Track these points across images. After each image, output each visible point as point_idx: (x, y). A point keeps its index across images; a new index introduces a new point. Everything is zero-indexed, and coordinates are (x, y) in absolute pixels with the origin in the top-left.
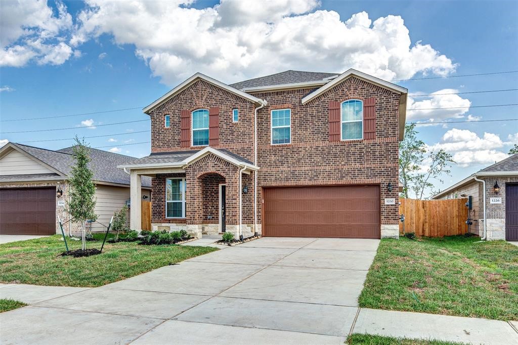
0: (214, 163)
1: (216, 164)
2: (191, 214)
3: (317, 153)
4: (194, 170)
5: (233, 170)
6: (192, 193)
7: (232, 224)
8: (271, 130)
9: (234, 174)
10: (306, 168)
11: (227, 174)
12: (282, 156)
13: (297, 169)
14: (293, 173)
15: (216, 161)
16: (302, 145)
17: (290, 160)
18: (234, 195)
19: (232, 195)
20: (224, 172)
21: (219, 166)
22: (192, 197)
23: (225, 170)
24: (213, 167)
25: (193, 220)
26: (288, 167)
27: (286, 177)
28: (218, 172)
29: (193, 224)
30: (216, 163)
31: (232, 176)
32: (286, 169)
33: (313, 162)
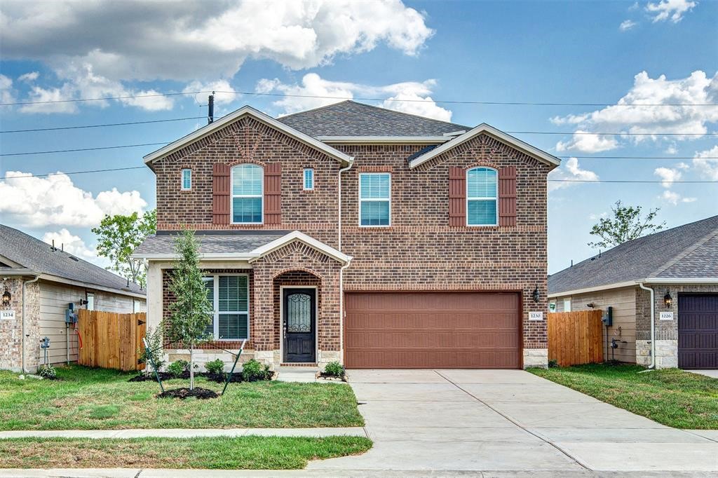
0: (302, 255)
1: (305, 258)
2: (264, 334)
3: (431, 243)
4: (269, 266)
5: (334, 268)
6: (264, 302)
7: (332, 350)
8: (360, 203)
9: (335, 274)
10: (415, 265)
11: (324, 274)
12: (378, 245)
13: (402, 265)
14: (395, 271)
15: (305, 253)
16: (408, 229)
17: (389, 251)
18: (335, 305)
19: (332, 306)
20: (318, 271)
21: (310, 261)
22: (264, 308)
23: (320, 268)
24: (300, 261)
25: (267, 343)
26: (387, 262)
27: (384, 277)
28: (309, 270)
29: (266, 349)
30: (304, 256)
31: (332, 277)
32: (383, 265)
33: (425, 256)
